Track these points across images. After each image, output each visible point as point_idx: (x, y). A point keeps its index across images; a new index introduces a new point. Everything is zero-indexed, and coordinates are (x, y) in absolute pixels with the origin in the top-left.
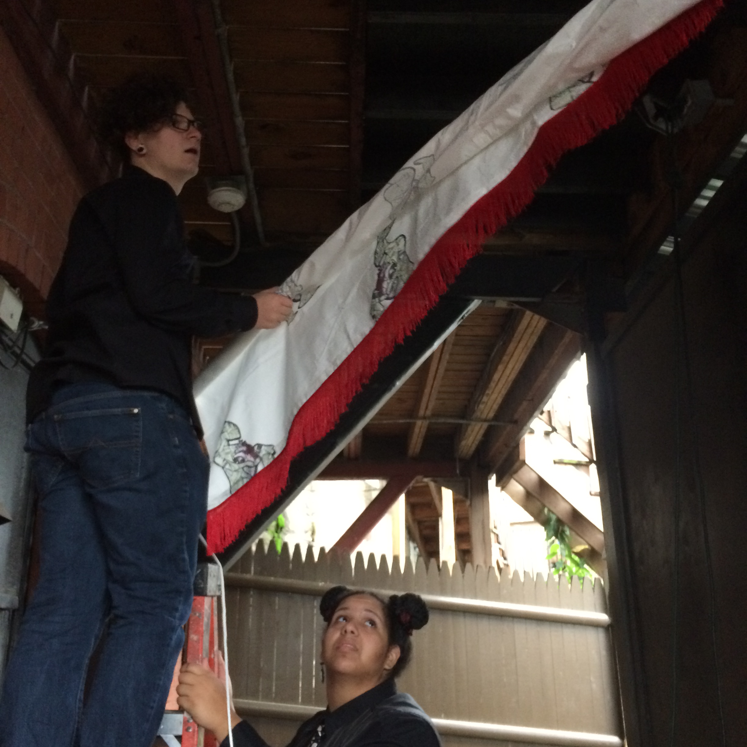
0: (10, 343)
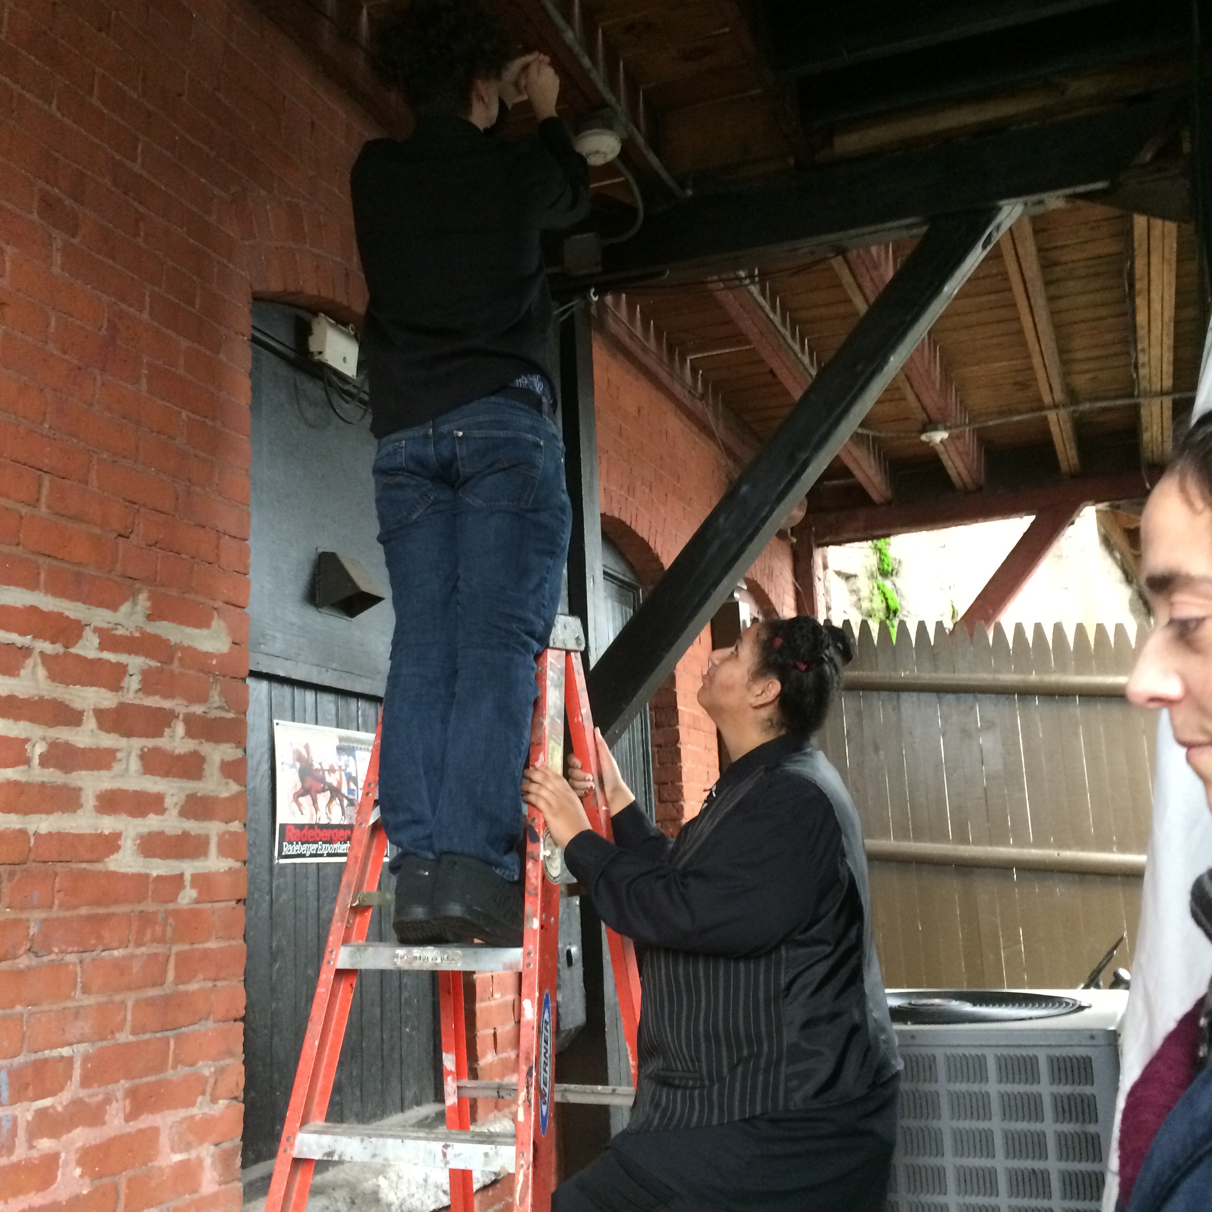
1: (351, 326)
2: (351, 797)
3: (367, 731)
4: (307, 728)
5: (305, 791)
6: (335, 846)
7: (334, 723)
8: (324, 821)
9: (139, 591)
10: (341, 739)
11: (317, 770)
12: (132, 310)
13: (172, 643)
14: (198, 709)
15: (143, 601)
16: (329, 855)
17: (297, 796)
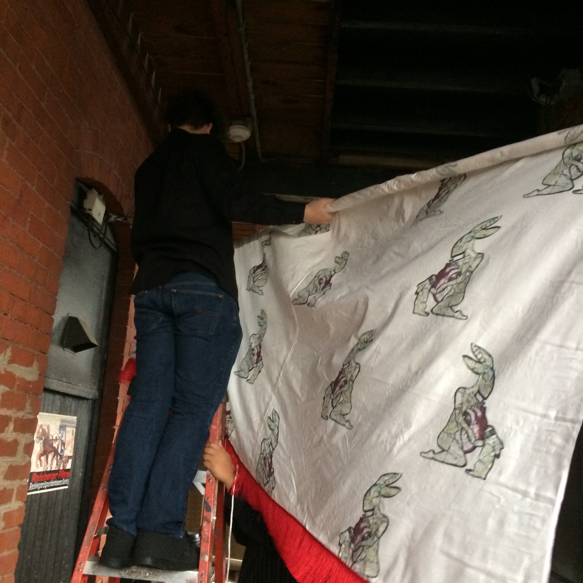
0: (98, 231)
1: (103, 195)
2: (61, 454)
3: (70, 415)
4: (49, 416)
5: (45, 453)
6: (51, 483)
7: (59, 411)
8: (48, 470)
9: (7, 347)
10: (62, 421)
11: (51, 440)
12: (29, 185)
13: (16, 377)
14: (20, 414)
15: (9, 352)
16: (48, 488)
17: (41, 455)
